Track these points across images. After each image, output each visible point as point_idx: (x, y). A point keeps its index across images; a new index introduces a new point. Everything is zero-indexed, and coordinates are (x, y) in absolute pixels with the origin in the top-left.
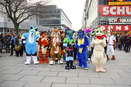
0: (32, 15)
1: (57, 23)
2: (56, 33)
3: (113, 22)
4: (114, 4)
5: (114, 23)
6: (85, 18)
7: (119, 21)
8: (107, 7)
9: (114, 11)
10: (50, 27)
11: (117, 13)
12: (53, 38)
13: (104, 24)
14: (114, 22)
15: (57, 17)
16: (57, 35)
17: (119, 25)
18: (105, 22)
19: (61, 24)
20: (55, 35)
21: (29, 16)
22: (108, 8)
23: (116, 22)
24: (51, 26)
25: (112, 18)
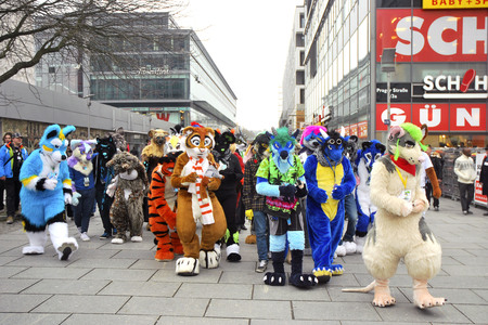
0: (62, 45)
1: (172, 95)
2: (202, 140)
3: (444, 88)
4: (448, 6)
5: (447, 92)
7: (473, 85)
8: (415, 18)
9: (448, 36)
10: (142, 109)
11: (460, 47)
12: (186, 162)
13: (400, 100)
14: (450, 88)
15: (171, 68)
16: (207, 149)
17: (468, 104)
18: (405, 91)
19: (192, 98)
21: (42, 51)
22: (418, 22)
23: (458, 88)
24: (147, 109)
25: (437, 72)
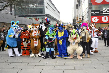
2: (36, 26)
6: (77, 5)
12: (33, 32)
15: (39, 4)
16: (37, 29)
18: (98, 12)
19: (45, 14)
20: (34, 29)
24: (32, 17)
25: (107, 7)
